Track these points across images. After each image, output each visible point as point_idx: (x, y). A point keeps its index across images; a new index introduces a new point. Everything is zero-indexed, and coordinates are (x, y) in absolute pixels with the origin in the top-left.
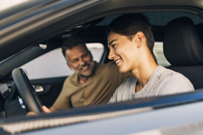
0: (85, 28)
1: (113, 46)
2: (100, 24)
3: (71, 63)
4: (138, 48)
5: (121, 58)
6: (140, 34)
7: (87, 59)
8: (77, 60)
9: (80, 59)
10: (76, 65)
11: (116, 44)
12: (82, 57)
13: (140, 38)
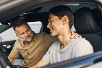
0: (32, 13)
1: (51, 21)
2: (39, 11)
3: (19, 35)
4: (63, 24)
5: (53, 29)
6: (66, 17)
7: (29, 33)
8: (23, 33)
9: (25, 33)
10: (23, 36)
11: (52, 20)
12: (26, 31)
13: (65, 19)
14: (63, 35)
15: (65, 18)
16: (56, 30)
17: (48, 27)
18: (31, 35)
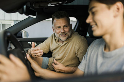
5: (96, 24)
13: (118, 9)
14: (111, 35)
15: (117, 6)
16: (102, 26)
17: (88, 21)
18: (67, 34)
